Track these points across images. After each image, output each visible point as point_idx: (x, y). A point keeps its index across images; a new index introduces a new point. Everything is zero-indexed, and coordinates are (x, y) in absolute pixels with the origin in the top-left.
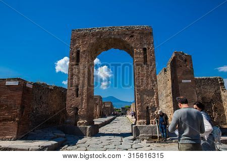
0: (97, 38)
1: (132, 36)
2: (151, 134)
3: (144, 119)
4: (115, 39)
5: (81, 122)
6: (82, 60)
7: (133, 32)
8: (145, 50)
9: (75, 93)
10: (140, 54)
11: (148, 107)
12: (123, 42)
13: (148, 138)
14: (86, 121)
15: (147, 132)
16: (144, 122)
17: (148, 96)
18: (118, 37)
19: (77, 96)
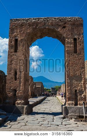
0: (33, 28)
1: (64, 27)
2: (79, 114)
3: (72, 101)
4: (49, 29)
5: (19, 102)
6: (20, 48)
7: (65, 23)
8: (75, 40)
9: (13, 77)
10: (71, 43)
11: (76, 91)
12: (56, 32)
13: (75, 117)
14: (23, 101)
15: (74, 112)
16: (73, 103)
17: (77, 81)
18: (52, 28)
19: (16, 80)
